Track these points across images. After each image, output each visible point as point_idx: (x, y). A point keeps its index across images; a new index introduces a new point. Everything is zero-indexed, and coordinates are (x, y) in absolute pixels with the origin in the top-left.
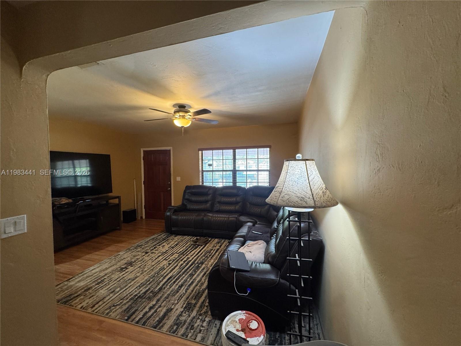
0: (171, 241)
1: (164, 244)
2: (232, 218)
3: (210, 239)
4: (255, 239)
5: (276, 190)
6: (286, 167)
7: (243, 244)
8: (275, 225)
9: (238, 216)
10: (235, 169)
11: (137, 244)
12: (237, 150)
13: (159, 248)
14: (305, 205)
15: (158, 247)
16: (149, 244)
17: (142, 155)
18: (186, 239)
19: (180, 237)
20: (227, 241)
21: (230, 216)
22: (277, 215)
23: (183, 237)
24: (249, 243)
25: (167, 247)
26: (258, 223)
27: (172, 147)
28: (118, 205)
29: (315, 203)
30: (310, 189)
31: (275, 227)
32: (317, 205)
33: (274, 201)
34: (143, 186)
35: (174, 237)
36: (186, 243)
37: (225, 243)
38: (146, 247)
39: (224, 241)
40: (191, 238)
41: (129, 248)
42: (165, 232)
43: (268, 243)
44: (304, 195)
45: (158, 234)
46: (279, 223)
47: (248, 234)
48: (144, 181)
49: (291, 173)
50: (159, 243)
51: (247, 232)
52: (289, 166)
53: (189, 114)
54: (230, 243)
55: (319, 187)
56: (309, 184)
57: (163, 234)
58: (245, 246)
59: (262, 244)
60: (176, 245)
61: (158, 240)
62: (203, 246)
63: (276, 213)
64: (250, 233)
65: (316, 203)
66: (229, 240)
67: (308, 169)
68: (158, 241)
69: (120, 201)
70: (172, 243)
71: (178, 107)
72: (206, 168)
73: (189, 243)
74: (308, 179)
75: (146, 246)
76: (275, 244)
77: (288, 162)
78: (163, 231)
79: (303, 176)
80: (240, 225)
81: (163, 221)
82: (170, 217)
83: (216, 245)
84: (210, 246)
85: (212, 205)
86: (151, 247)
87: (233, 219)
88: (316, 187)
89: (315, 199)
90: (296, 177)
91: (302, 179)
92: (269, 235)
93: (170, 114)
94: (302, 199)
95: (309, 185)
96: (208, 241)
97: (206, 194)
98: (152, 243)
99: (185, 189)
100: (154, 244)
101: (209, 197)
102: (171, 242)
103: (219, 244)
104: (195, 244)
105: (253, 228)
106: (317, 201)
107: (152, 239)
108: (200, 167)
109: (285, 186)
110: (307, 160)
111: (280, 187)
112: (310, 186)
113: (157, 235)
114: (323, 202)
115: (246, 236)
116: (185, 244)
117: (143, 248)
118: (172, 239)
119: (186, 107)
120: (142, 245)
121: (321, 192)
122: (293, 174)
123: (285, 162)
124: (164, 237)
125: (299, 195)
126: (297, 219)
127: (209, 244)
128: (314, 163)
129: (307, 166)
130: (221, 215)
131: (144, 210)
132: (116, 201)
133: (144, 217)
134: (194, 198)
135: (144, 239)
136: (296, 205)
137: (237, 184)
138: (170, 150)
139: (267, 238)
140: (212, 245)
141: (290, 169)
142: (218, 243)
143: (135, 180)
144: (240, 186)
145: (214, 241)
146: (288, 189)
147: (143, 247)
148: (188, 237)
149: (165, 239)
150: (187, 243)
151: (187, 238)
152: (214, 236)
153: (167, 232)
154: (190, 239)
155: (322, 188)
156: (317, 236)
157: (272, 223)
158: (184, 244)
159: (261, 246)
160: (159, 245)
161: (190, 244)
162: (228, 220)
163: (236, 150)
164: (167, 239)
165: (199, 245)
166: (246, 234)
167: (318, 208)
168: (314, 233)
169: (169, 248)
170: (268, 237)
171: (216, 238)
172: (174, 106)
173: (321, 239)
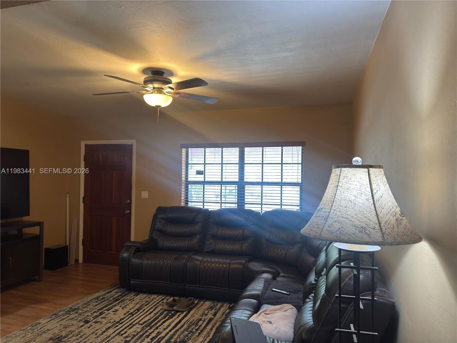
0: (129, 302)
1: (116, 308)
2: (236, 264)
3: (196, 302)
4: (276, 301)
5: (318, 214)
6: (335, 177)
7: (256, 310)
8: (312, 278)
9: (246, 261)
10: (243, 180)
11: (70, 306)
12: (247, 150)
13: (108, 314)
14: (366, 238)
15: (107, 312)
16: (91, 307)
17: (83, 153)
18: (155, 300)
19: (144, 296)
20: (225, 307)
21: (233, 262)
22: (315, 263)
23: (150, 296)
24: (266, 307)
25: (121, 313)
26: (282, 274)
27: (135, 140)
28: (39, 238)
29: (383, 237)
30: (376, 214)
31: (311, 282)
32: (387, 240)
33: (316, 231)
34: (82, 205)
35: (134, 295)
36: (156, 306)
37: (222, 309)
38: (86, 312)
39: (222, 306)
40: (164, 299)
41: (56, 312)
42: (118, 288)
43: (299, 308)
44: (366, 223)
45: (106, 290)
46: (318, 275)
47: (265, 293)
48: (83, 198)
49: (344, 188)
50: (107, 306)
51: (263, 289)
52: (341, 176)
53: (170, 85)
54: (232, 309)
55: (391, 212)
56: (373, 205)
57: (114, 290)
58: (261, 313)
59: (289, 311)
60: (138, 310)
61: (105, 300)
62: (185, 313)
63: (313, 259)
64: (268, 292)
65: (386, 237)
66: (231, 304)
67: (372, 181)
68: (106, 302)
69: (41, 230)
70: (131, 306)
71: (151, 73)
72: (192, 176)
73: (160, 307)
74: (371, 198)
75: (85, 309)
76: (312, 310)
77: (340, 169)
78: (115, 286)
79: (363, 193)
80: (251, 277)
81: (117, 268)
82: (129, 261)
83: (207, 311)
84: (197, 314)
85: (202, 242)
86: (94, 312)
87: (237, 266)
88: (385, 211)
89: (384, 230)
90: (352, 194)
91: (362, 198)
92: (301, 296)
93: (138, 85)
94: (362, 230)
95: (374, 208)
96: (194, 305)
97: (192, 222)
98: (96, 305)
99: (155, 212)
100: (100, 306)
101: (197, 228)
102: (128, 305)
103: (213, 311)
104: (171, 309)
105: (274, 283)
106: (387, 234)
107: (95, 299)
108: (183, 176)
109: (333, 208)
110: (371, 166)
111: (325, 210)
112: (376, 210)
113: (104, 293)
114: (396, 236)
115: (262, 296)
116: (154, 308)
117: (80, 314)
118: (131, 300)
119: (164, 73)
120: (78, 309)
121: (393, 220)
122: (348, 189)
123: (333, 170)
124: (117, 295)
125: (357, 223)
126: (352, 264)
127: (195, 309)
128: (383, 172)
129: (371, 176)
130: (218, 258)
131: (81, 248)
132: (35, 230)
133: (81, 260)
134: (171, 229)
135: (81, 299)
136: (352, 239)
137: (246, 206)
138: (131, 146)
139: (299, 301)
140: (201, 312)
141: (343, 180)
142: (211, 308)
143: (68, 194)
144: (251, 210)
145: (203, 305)
146: (338, 213)
147: (80, 311)
148: (158, 296)
149: (118, 300)
150: (156, 308)
151: (157, 298)
152: (203, 297)
153: (121, 288)
154: (162, 300)
155: (395, 214)
156: (385, 296)
157: (305, 276)
158: (152, 310)
159: (287, 313)
160: (108, 310)
161: (161, 309)
162: (229, 267)
163: (245, 148)
164: (122, 299)
165: (177, 312)
166: (262, 293)
167: (388, 245)
168: (380, 291)
169: (125, 314)
170: (299, 298)
171: (207, 299)
172: (145, 71)
173: (392, 302)
